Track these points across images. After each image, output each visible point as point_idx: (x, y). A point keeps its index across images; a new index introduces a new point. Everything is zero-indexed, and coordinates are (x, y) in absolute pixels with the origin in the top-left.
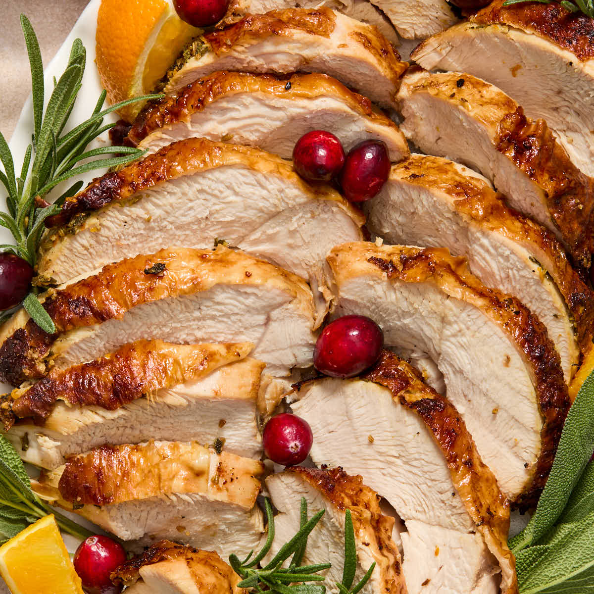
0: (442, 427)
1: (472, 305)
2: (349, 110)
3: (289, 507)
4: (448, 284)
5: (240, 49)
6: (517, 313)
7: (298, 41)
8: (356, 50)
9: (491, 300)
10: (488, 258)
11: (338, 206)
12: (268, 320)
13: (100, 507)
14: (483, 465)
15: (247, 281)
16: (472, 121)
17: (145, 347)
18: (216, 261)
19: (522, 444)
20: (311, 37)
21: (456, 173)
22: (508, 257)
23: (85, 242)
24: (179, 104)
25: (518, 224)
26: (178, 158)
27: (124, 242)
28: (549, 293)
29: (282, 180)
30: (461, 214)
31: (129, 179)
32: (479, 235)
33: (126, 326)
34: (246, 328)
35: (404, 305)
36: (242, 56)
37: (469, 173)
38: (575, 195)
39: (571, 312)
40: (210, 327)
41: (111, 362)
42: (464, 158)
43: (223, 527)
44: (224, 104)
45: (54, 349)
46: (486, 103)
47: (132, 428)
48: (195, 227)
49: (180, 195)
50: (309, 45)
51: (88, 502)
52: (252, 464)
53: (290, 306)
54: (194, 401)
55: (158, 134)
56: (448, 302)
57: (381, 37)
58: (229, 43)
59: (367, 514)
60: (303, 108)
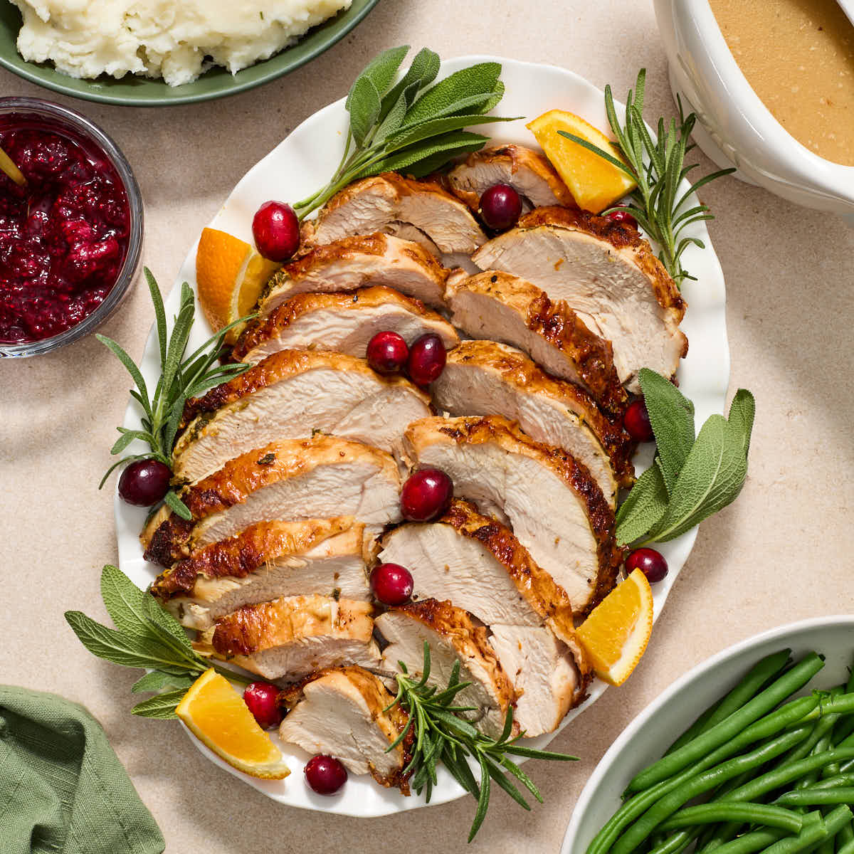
1: (528, 457)
2: (406, 312)
3: (399, 638)
4: (507, 442)
5: (312, 274)
6: (565, 459)
7: (359, 262)
8: (407, 263)
9: (543, 452)
10: (534, 415)
11: (408, 391)
12: (363, 489)
13: (247, 656)
14: (539, 569)
15: (342, 459)
16: (508, 308)
17: (265, 526)
18: (315, 447)
19: (583, 565)
20: (369, 258)
21: (500, 351)
22: (550, 413)
23: (209, 446)
24: (270, 324)
25: (555, 385)
26: (275, 367)
27: (239, 441)
28: (587, 437)
29: (359, 375)
30: (509, 383)
31: (236, 388)
32: (525, 398)
33: (249, 509)
34: (346, 498)
35: (472, 464)
36: (316, 280)
37: (509, 350)
38: (598, 358)
39: (606, 450)
40: (317, 500)
41: (238, 540)
42: (506, 338)
43: (348, 659)
44: (306, 320)
45: (194, 534)
46: (517, 292)
47: (265, 589)
48: (295, 422)
49: (279, 397)
50: (368, 264)
51: (237, 653)
52: (365, 606)
53: (379, 475)
54: (311, 561)
55: (256, 351)
56: (508, 457)
57: (425, 251)
58: (304, 270)
59: (466, 633)
60: (370, 315)
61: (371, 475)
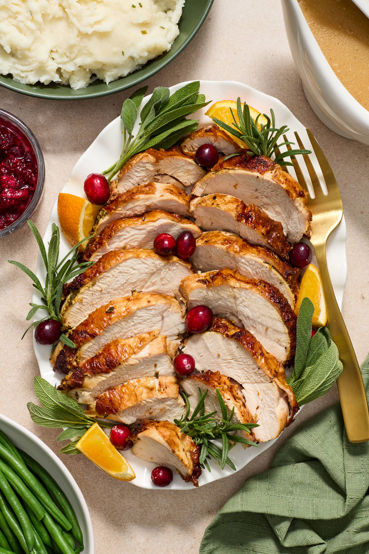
0: (246, 342)
1: (245, 288)
2: (171, 222)
3: (193, 392)
4: (233, 282)
5: (119, 209)
6: (265, 286)
7: (143, 199)
8: (168, 196)
9: (253, 284)
10: (246, 267)
11: (178, 263)
12: (163, 318)
13: (115, 414)
14: (268, 353)
15: (149, 304)
16: (225, 212)
17: (115, 343)
18: (134, 300)
19: (282, 340)
20: (148, 196)
21: (223, 235)
22: (254, 264)
23: (78, 307)
24: (101, 239)
25: (255, 249)
26: (107, 261)
27: (94, 302)
28: (275, 274)
29: (152, 258)
30: (230, 252)
31: (88, 275)
32: (240, 258)
33: (105, 337)
34: (155, 324)
35: (217, 296)
36: (122, 212)
37: (228, 234)
38: (275, 231)
39: (286, 279)
40: (139, 327)
41: (102, 353)
42: (225, 228)
43: (168, 408)
44: (120, 234)
45: (77, 355)
46: (228, 203)
47: (119, 378)
48: (122, 288)
49: (112, 276)
50: (147, 199)
51: (110, 414)
52: (172, 379)
53: (170, 309)
54: (141, 360)
55: (96, 254)
56: (235, 290)
57: (177, 188)
58: (114, 208)
59: (226, 387)
60: (153, 226)
61: (166, 310)
